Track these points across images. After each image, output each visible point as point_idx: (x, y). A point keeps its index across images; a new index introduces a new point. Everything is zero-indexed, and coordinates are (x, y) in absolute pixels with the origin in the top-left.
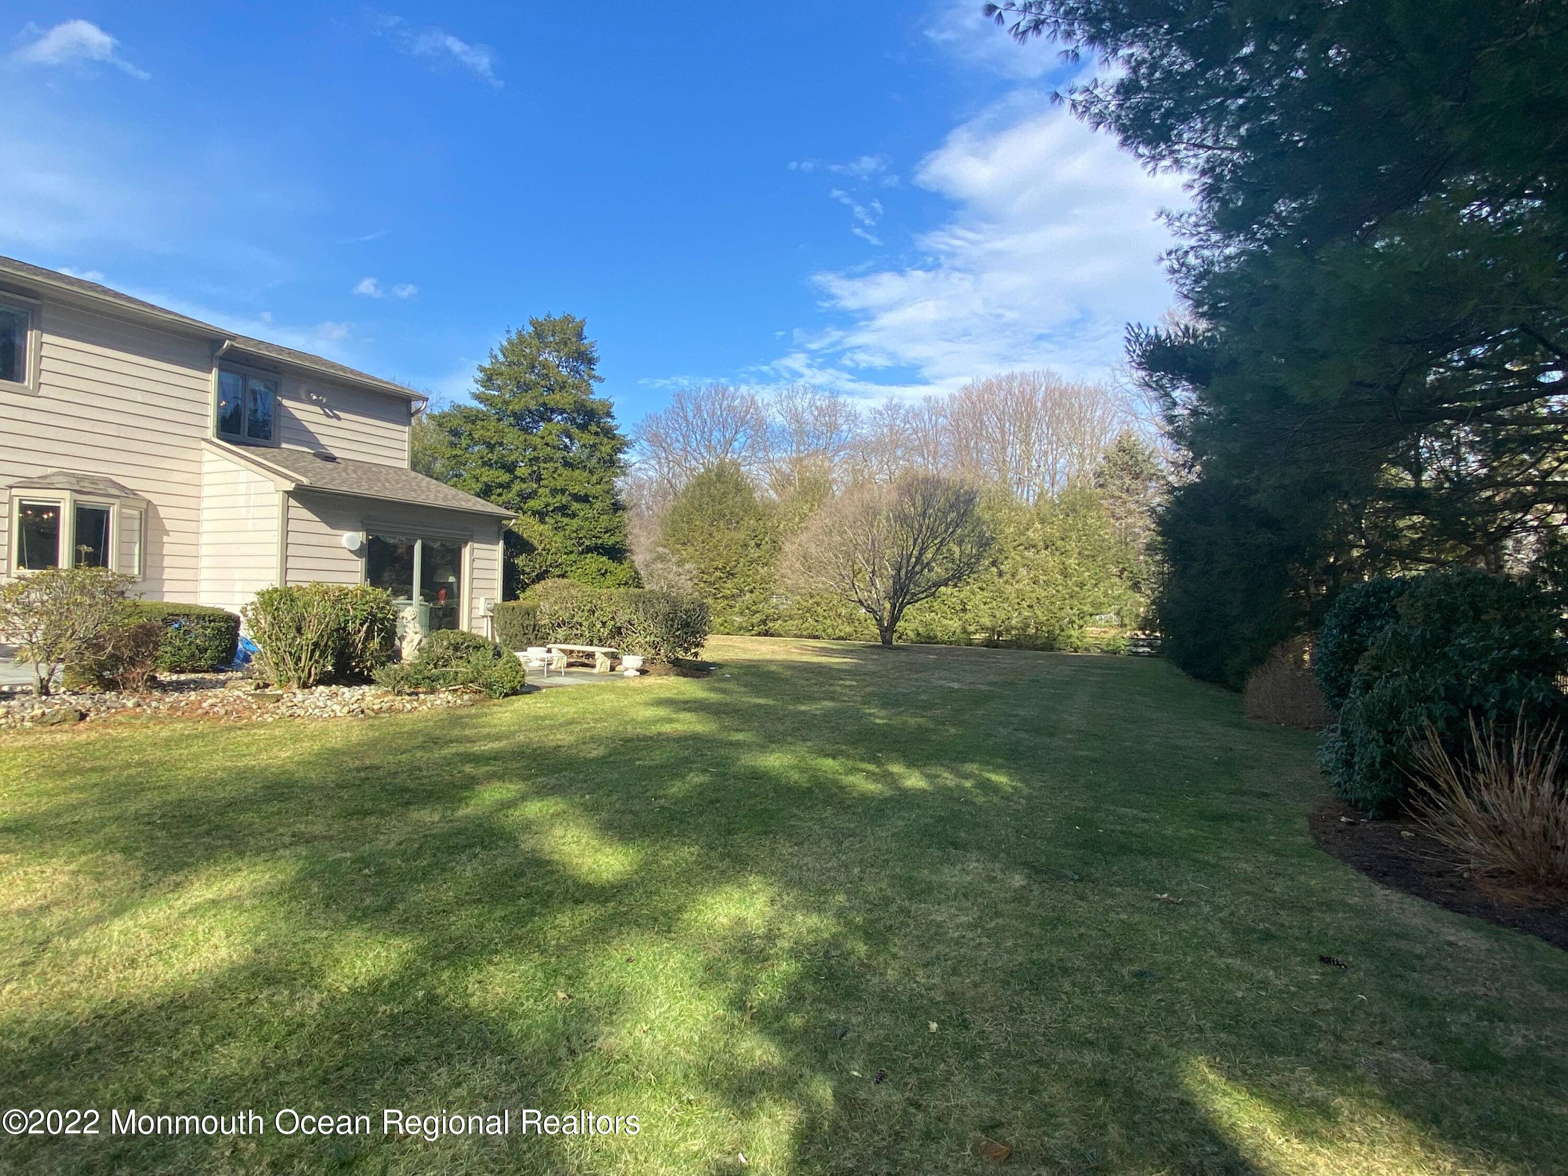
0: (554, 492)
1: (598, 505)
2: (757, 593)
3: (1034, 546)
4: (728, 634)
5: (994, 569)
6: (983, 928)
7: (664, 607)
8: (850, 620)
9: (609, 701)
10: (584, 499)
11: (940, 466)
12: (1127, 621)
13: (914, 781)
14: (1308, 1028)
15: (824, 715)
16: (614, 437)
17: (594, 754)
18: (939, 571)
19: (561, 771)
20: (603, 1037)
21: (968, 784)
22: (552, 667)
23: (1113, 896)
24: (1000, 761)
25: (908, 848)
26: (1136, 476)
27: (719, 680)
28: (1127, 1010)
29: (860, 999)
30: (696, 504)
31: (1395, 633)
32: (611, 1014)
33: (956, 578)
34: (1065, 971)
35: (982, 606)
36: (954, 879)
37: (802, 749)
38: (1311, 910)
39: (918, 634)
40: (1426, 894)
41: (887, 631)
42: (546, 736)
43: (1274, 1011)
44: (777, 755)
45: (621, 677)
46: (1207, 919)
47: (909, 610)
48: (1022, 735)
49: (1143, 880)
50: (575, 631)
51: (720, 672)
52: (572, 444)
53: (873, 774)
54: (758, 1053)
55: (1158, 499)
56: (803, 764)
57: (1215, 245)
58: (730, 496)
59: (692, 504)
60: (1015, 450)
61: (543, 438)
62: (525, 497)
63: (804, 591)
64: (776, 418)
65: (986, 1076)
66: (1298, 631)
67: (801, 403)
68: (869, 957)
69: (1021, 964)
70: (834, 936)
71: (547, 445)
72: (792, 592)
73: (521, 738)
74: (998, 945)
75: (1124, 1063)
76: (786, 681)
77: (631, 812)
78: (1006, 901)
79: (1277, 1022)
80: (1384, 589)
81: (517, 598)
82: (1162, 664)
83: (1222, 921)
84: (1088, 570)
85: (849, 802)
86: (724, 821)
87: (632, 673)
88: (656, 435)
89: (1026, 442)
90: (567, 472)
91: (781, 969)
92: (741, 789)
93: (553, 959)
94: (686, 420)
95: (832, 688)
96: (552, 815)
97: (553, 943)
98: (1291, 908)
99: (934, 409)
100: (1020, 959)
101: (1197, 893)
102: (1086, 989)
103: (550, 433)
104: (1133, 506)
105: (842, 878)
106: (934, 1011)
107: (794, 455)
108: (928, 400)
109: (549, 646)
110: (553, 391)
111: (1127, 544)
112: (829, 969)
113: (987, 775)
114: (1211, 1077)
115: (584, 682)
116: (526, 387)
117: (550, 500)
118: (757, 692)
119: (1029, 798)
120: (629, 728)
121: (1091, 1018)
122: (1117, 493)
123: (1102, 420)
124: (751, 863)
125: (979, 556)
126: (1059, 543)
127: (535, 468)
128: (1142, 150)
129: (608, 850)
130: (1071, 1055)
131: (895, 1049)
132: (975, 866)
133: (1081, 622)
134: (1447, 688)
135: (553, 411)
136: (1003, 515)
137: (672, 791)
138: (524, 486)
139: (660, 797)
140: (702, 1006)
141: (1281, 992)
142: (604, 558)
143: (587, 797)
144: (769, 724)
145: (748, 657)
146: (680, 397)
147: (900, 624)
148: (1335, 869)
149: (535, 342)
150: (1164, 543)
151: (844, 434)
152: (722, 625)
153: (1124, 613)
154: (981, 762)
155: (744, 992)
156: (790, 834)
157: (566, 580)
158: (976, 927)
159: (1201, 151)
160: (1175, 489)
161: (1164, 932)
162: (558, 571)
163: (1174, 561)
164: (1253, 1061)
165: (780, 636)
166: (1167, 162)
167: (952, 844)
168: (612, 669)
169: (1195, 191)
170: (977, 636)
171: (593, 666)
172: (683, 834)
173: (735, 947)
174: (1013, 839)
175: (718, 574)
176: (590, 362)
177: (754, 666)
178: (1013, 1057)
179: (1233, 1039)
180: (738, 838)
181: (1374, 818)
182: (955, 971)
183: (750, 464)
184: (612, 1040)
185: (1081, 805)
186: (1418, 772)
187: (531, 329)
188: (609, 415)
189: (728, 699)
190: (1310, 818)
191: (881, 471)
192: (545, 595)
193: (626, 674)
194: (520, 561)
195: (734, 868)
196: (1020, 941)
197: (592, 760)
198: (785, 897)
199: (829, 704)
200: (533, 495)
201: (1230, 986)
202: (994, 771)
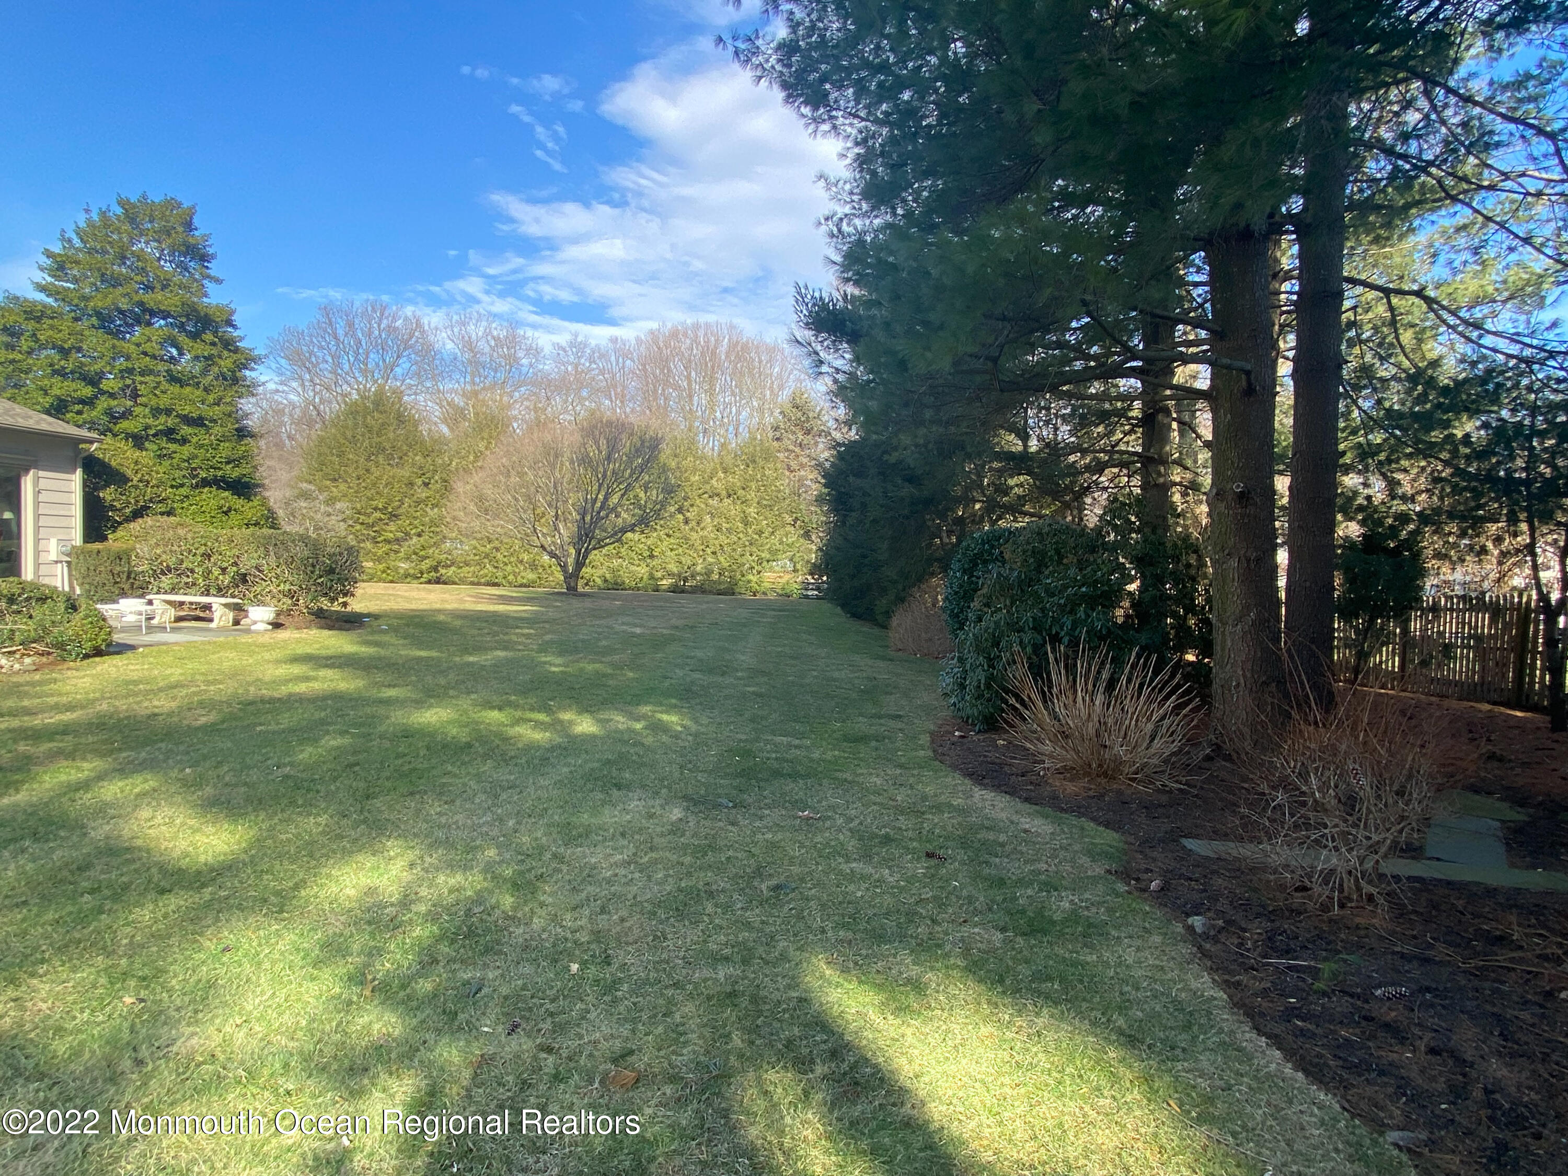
0: (156, 412)
1: (217, 430)
2: (425, 537)
3: (718, 495)
4: (392, 582)
5: (680, 517)
6: (636, 863)
7: (300, 551)
8: (533, 566)
9: (229, 660)
10: (198, 422)
11: (628, 410)
12: (799, 566)
13: (585, 726)
14: (911, 916)
15: (495, 665)
16: (236, 350)
17: (203, 720)
18: (626, 517)
19: (156, 742)
20: (183, 1039)
21: (638, 726)
22: (155, 622)
23: (761, 818)
24: (674, 701)
25: (569, 794)
26: (808, 432)
27: (373, 633)
28: (763, 922)
29: (500, 952)
30: (349, 434)
31: (999, 574)
32: (196, 1012)
33: (643, 522)
34: (711, 895)
35: (669, 553)
36: (613, 820)
37: (465, 703)
38: (923, 813)
39: (606, 581)
40: (1012, 792)
41: (572, 578)
42: (140, 702)
43: (886, 904)
44: (435, 710)
45: (248, 631)
46: (840, 831)
47: (595, 556)
48: (697, 675)
49: (789, 802)
50: (185, 579)
51: (375, 623)
52: (181, 354)
53: (542, 723)
54: (376, 1027)
55: (826, 454)
56: (464, 718)
57: (865, 215)
58: (392, 428)
59: (344, 434)
60: (701, 399)
61: (138, 345)
62: (114, 417)
63: (479, 536)
64: (446, 343)
65: (622, 1008)
66: (933, 574)
67: (475, 331)
68: (515, 909)
69: (669, 894)
70: (478, 893)
71: (145, 354)
72: (467, 536)
73: (104, 706)
74: (649, 877)
75: (754, 972)
76: (455, 631)
77: (246, 784)
78: (662, 835)
79: (887, 914)
80: (996, 538)
81: (104, 538)
82: (826, 606)
83: (850, 830)
84: (766, 519)
85: (513, 753)
86: (362, 785)
87: (262, 627)
88: (299, 353)
89: (711, 392)
90: (175, 389)
91: (414, 935)
92: (387, 750)
93: (124, 961)
94: (336, 338)
95: (506, 638)
96: (138, 796)
97: (125, 941)
98: (908, 814)
99: (620, 349)
100: (668, 888)
101: (832, 808)
102: (727, 907)
103: (149, 340)
104: (805, 460)
105: (495, 832)
106: (577, 952)
107: (468, 387)
108: (614, 340)
109: (149, 597)
110: (153, 289)
111: (799, 495)
112: (469, 928)
113: (659, 716)
114: (828, 972)
115: (196, 638)
116: (115, 282)
117: (150, 421)
118: (419, 644)
119: (696, 735)
120: (252, 689)
121: (729, 934)
122: (791, 447)
123: (780, 376)
124: (389, 826)
125: (663, 504)
126: (741, 492)
127: (128, 382)
128: (806, 110)
129: (210, 829)
130: (707, 973)
131: (532, 997)
132: (636, 804)
133: (760, 568)
134: (1034, 619)
135: (153, 313)
136: (688, 462)
137: (301, 757)
138: (114, 403)
139: (285, 765)
140: (314, 987)
141: (892, 887)
142: (227, 494)
143: (188, 771)
144: (429, 678)
145: (413, 606)
146: (327, 310)
147: (586, 571)
148: (946, 776)
149: (126, 227)
150: (829, 494)
151: (524, 370)
152: (384, 572)
153: (796, 559)
154: (654, 704)
155: (367, 965)
156: (441, 792)
157: (172, 519)
158: (629, 863)
159: (855, 121)
160: (839, 444)
161: (802, 846)
162: (161, 508)
163: (835, 510)
164: (864, 952)
165: (454, 583)
166: (826, 127)
167: (615, 785)
168: (237, 622)
169: (848, 161)
170: (664, 582)
171: (211, 620)
172: (309, 804)
173: (361, 919)
174: (677, 775)
175: (378, 515)
176: (205, 259)
177: (418, 616)
178: (652, 985)
179: (850, 935)
180: (377, 803)
181: (980, 731)
182: (603, 910)
183: (416, 394)
184: (194, 1041)
185: (744, 737)
186: (1011, 691)
187: (119, 211)
188: (230, 323)
189: (383, 652)
190: (932, 734)
191: (566, 411)
192: (142, 537)
193: (253, 628)
194: (108, 494)
195: (370, 834)
196: (671, 872)
197: (198, 729)
198: (428, 859)
199: (501, 654)
200: (126, 414)
201: (851, 888)
202: (667, 712)
